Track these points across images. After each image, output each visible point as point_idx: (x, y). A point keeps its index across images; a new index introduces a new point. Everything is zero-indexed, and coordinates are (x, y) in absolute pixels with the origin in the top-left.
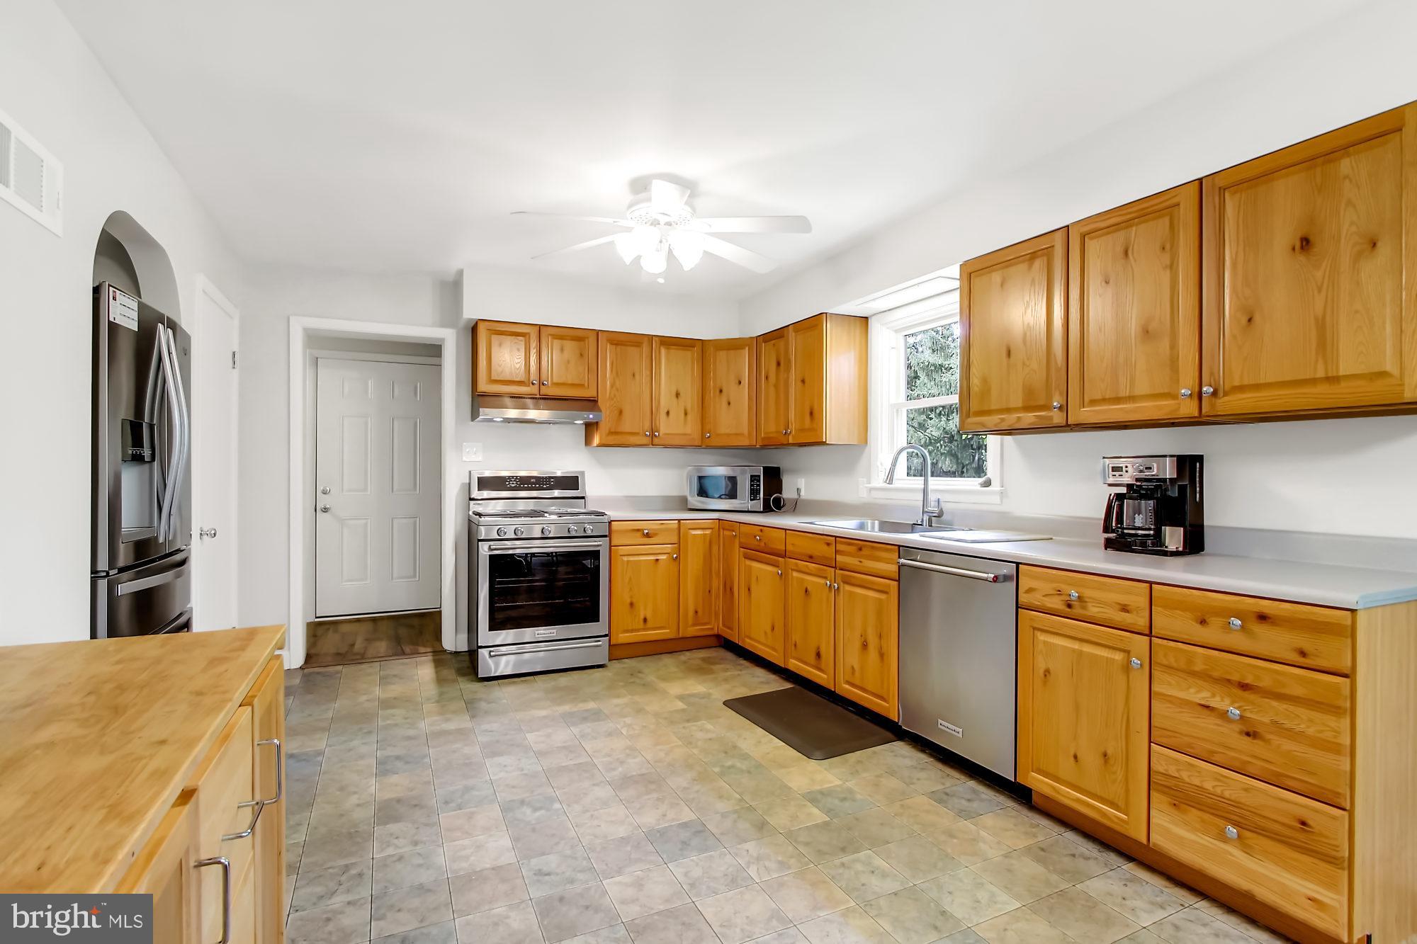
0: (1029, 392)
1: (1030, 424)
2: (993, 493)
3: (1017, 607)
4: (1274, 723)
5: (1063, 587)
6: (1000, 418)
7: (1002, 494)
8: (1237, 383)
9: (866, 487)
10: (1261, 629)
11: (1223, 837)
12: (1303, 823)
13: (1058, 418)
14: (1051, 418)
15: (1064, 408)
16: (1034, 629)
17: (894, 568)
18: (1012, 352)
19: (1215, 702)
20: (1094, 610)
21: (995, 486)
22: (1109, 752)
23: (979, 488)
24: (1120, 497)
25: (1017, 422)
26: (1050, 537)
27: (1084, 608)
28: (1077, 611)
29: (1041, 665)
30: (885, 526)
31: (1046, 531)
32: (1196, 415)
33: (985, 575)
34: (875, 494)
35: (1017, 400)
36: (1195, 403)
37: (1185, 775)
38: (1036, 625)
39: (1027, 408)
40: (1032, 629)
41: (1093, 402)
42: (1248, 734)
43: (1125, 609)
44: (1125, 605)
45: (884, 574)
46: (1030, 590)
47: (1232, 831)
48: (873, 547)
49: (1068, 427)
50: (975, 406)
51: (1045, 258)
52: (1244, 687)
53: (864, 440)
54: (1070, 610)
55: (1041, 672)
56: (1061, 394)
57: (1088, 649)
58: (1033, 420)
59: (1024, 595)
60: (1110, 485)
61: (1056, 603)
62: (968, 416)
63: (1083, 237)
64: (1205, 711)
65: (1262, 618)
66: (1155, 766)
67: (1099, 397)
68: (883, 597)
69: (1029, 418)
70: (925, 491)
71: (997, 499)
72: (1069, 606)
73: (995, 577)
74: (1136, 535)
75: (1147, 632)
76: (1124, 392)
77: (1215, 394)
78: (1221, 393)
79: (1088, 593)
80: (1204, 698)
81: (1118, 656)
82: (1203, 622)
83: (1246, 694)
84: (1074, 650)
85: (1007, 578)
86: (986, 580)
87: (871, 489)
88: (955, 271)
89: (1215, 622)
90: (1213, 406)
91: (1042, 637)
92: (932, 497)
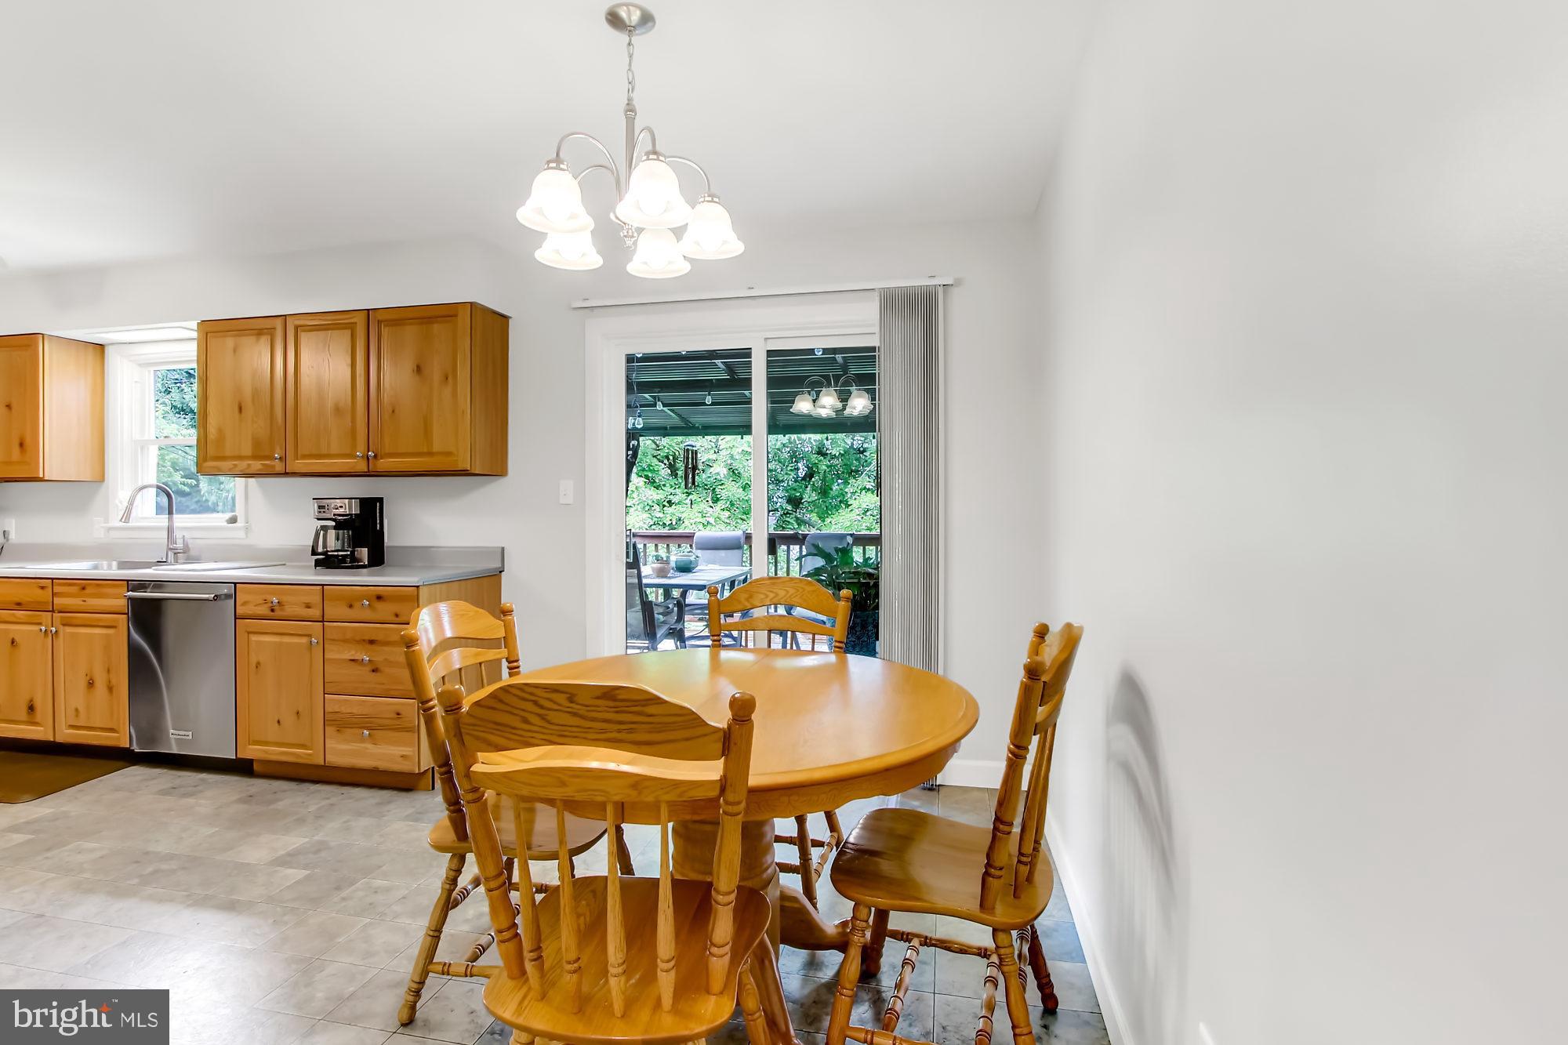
0: (257, 443)
1: (258, 470)
2: (239, 529)
3: (235, 618)
4: (386, 659)
5: (268, 597)
6: (234, 464)
7: (247, 529)
8: (387, 451)
9: (103, 527)
10: (379, 605)
11: (362, 740)
12: (398, 714)
13: (279, 467)
14: (273, 467)
15: (283, 459)
16: (249, 633)
17: (123, 602)
18: (243, 408)
19: (358, 656)
20: (289, 611)
21: (240, 523)
22: (300, 710)
23: (225, 524)
24: (325, 528)
25: (247, 468)
26: (283, 563)
27: (282, 610)
28: (278, 613)
29: (254, 660)
30: (123, 565)
31: (281, 558)
32: (366, 470)
33: (207, 596)
34: (114, 534)
35: (247, 450)
36: (365, 462)
37: (343, 709)
38: (251, 630)
39: (255, 457)
40: (246, 634)
41: (304, 457)
42: (373, 671)
43: (308, 606)
44: (308, 603)
45: (113, 610)
46: (245, 603)
47: (366, 732)
48: (98, 585)
49: (286, 474)
50: (211, 451)
51: (269, 337)
52: (372, 642)
53: (101, 478)
54: (274, 613)
55: (254, 665)
56: (281, 449)
57: (286, 639)
58: (260, 467)
59: (241, 608)
60: (319, 519)
61: (264, 610)
62: (205, 460)
63: (297, 328)
64: (353, 663)
65: (379, 598)
66: (328, 709)
67: (307, 453)
68: (111, 631)
69: (257, 465)
70: (170, 530)
71: (241, 534)
72: (273, 610)
73: (215, 596)
74: (338, 556)
75: (321, 619)
76: (325, 452)
77: (375, 456)
78: (379, 457)
79: (285, 599)
80: (352, 655)
81: (304, 640)
82: (351, 606)
83: (374, 647)
84: (275, 643)
85: (228, 596)
86: (207, 600)
87: (110, 529)
88: (194, 325)
89: (357, 605)
90: (375, 465)
91: (254, 638)
92: (178, 534)
